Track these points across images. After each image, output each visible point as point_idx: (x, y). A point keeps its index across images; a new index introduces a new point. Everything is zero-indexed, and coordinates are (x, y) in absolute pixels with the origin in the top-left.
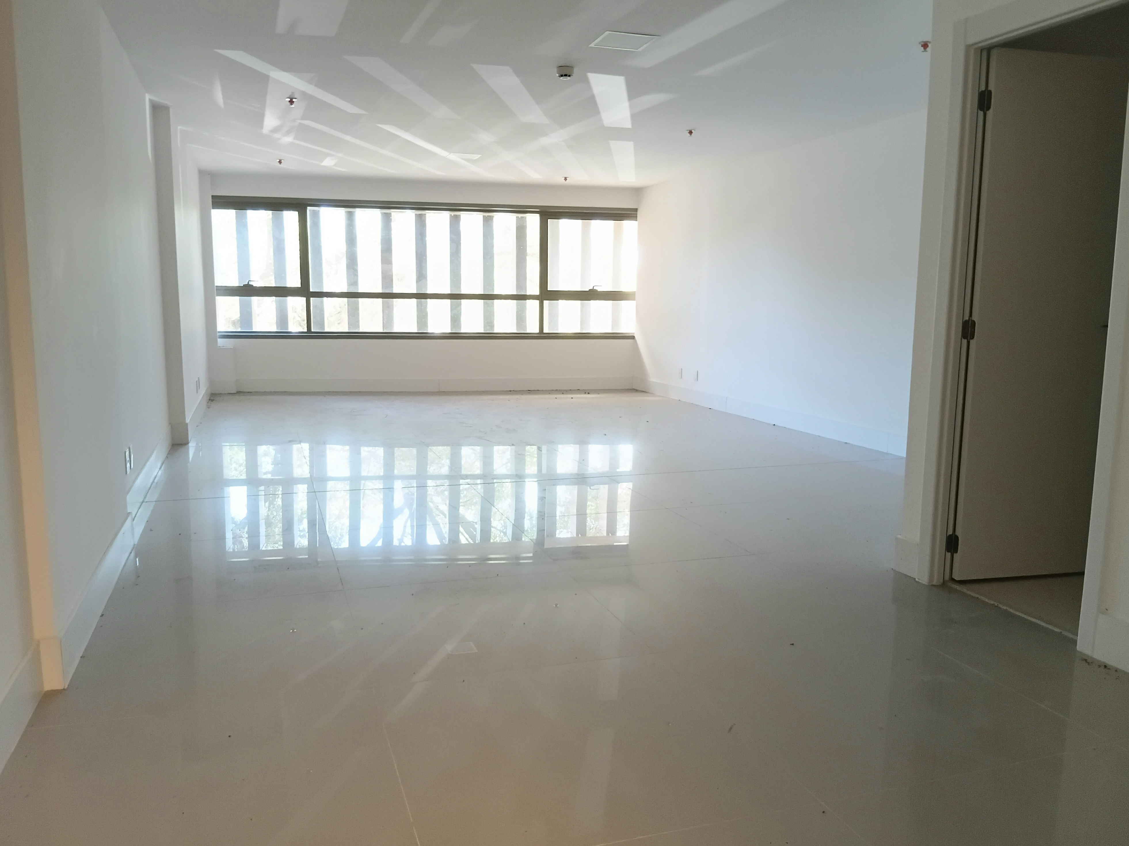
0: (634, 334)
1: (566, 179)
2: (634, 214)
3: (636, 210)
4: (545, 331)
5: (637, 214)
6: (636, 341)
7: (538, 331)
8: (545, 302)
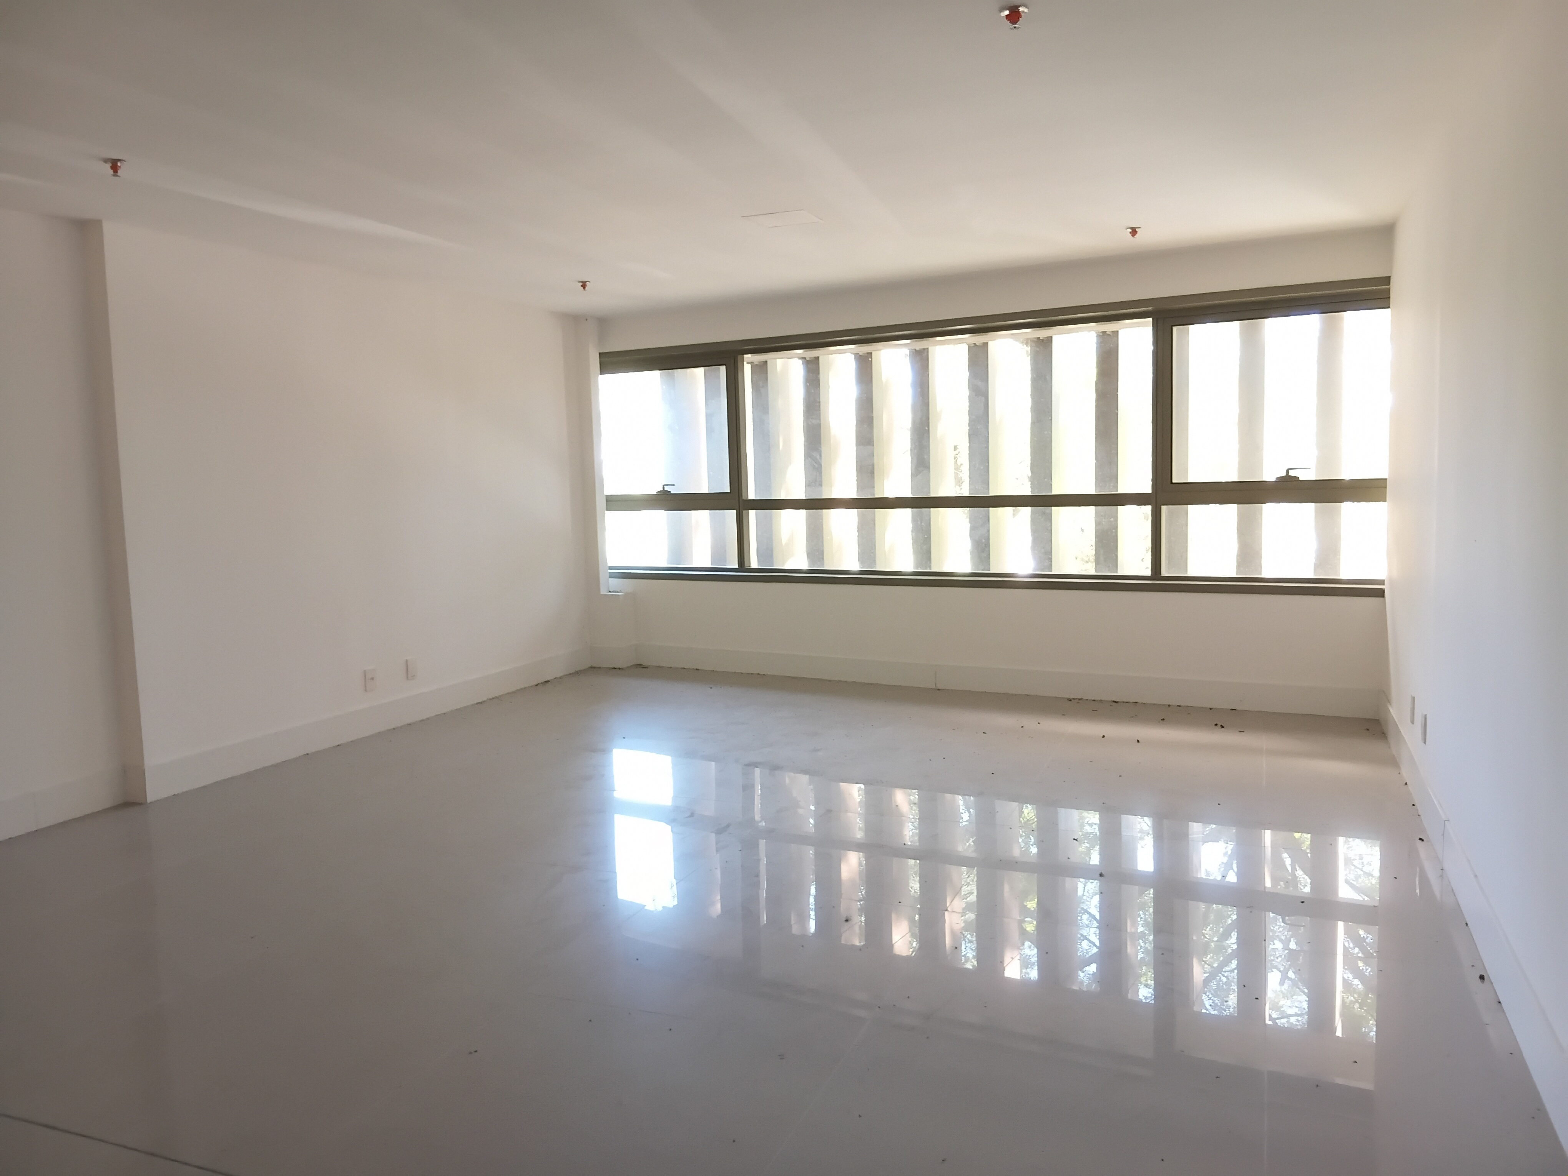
0: (1382, 582)
1: (1134, 232)
2: (1383, 290)
3: (1387, 280)
4: (1164, 573)
5: (1389, 290)
6: (1385, 600)
7: (1148, 572)
8: (1164, 508)
